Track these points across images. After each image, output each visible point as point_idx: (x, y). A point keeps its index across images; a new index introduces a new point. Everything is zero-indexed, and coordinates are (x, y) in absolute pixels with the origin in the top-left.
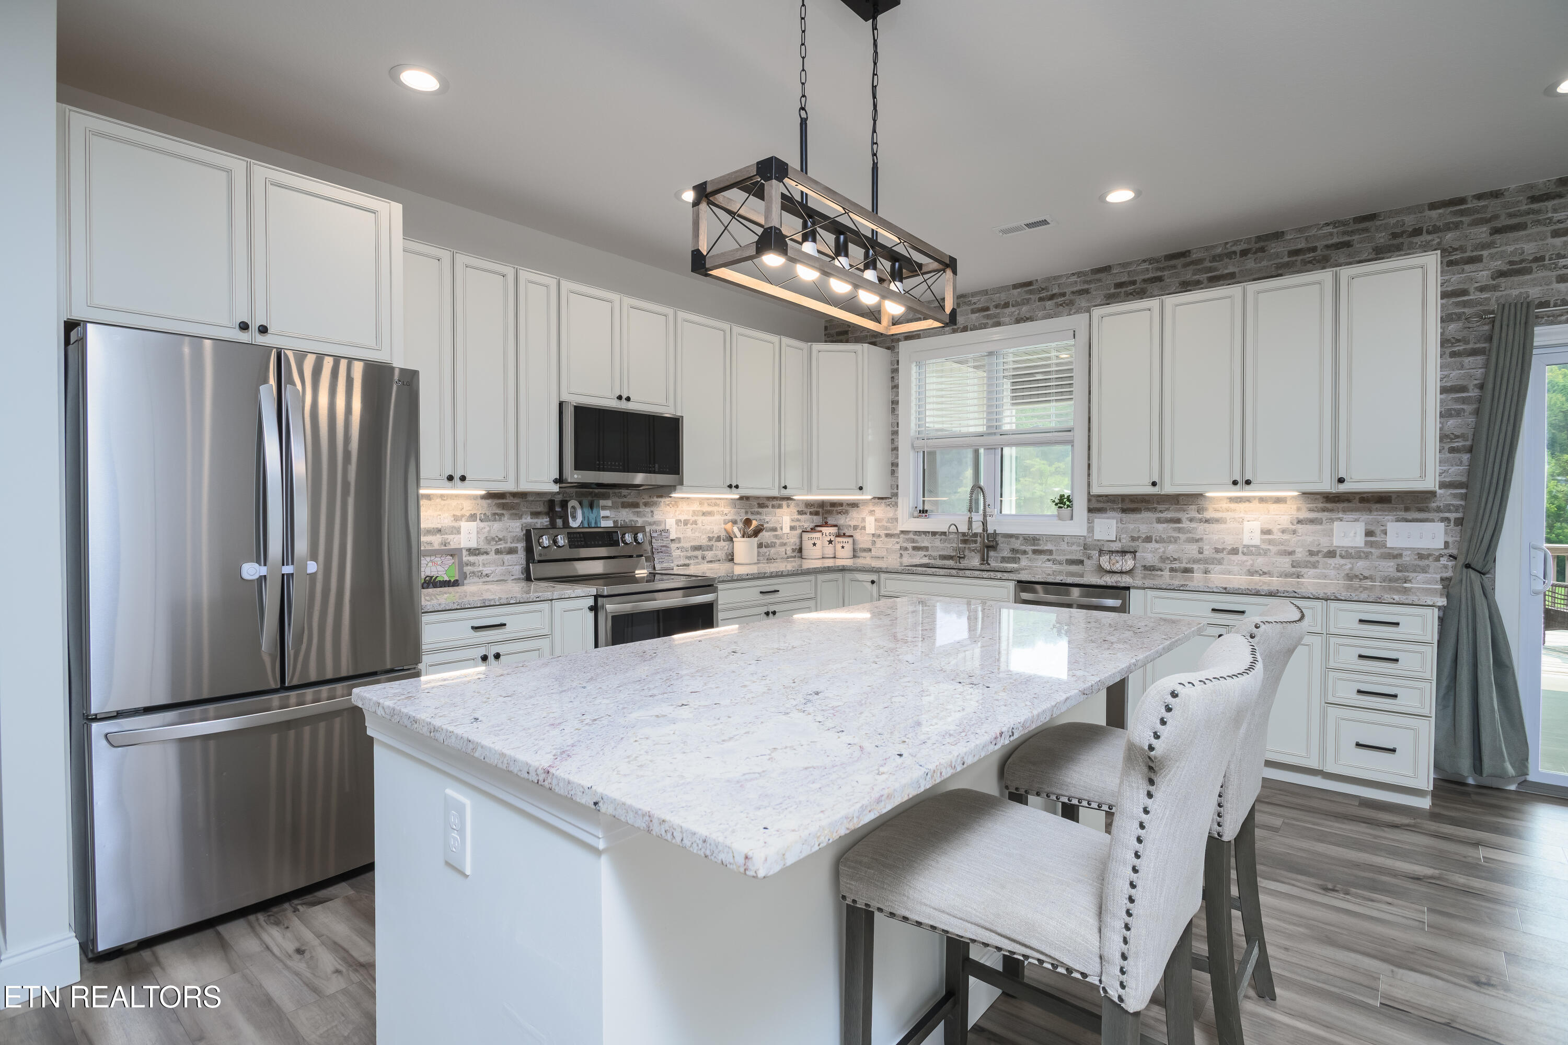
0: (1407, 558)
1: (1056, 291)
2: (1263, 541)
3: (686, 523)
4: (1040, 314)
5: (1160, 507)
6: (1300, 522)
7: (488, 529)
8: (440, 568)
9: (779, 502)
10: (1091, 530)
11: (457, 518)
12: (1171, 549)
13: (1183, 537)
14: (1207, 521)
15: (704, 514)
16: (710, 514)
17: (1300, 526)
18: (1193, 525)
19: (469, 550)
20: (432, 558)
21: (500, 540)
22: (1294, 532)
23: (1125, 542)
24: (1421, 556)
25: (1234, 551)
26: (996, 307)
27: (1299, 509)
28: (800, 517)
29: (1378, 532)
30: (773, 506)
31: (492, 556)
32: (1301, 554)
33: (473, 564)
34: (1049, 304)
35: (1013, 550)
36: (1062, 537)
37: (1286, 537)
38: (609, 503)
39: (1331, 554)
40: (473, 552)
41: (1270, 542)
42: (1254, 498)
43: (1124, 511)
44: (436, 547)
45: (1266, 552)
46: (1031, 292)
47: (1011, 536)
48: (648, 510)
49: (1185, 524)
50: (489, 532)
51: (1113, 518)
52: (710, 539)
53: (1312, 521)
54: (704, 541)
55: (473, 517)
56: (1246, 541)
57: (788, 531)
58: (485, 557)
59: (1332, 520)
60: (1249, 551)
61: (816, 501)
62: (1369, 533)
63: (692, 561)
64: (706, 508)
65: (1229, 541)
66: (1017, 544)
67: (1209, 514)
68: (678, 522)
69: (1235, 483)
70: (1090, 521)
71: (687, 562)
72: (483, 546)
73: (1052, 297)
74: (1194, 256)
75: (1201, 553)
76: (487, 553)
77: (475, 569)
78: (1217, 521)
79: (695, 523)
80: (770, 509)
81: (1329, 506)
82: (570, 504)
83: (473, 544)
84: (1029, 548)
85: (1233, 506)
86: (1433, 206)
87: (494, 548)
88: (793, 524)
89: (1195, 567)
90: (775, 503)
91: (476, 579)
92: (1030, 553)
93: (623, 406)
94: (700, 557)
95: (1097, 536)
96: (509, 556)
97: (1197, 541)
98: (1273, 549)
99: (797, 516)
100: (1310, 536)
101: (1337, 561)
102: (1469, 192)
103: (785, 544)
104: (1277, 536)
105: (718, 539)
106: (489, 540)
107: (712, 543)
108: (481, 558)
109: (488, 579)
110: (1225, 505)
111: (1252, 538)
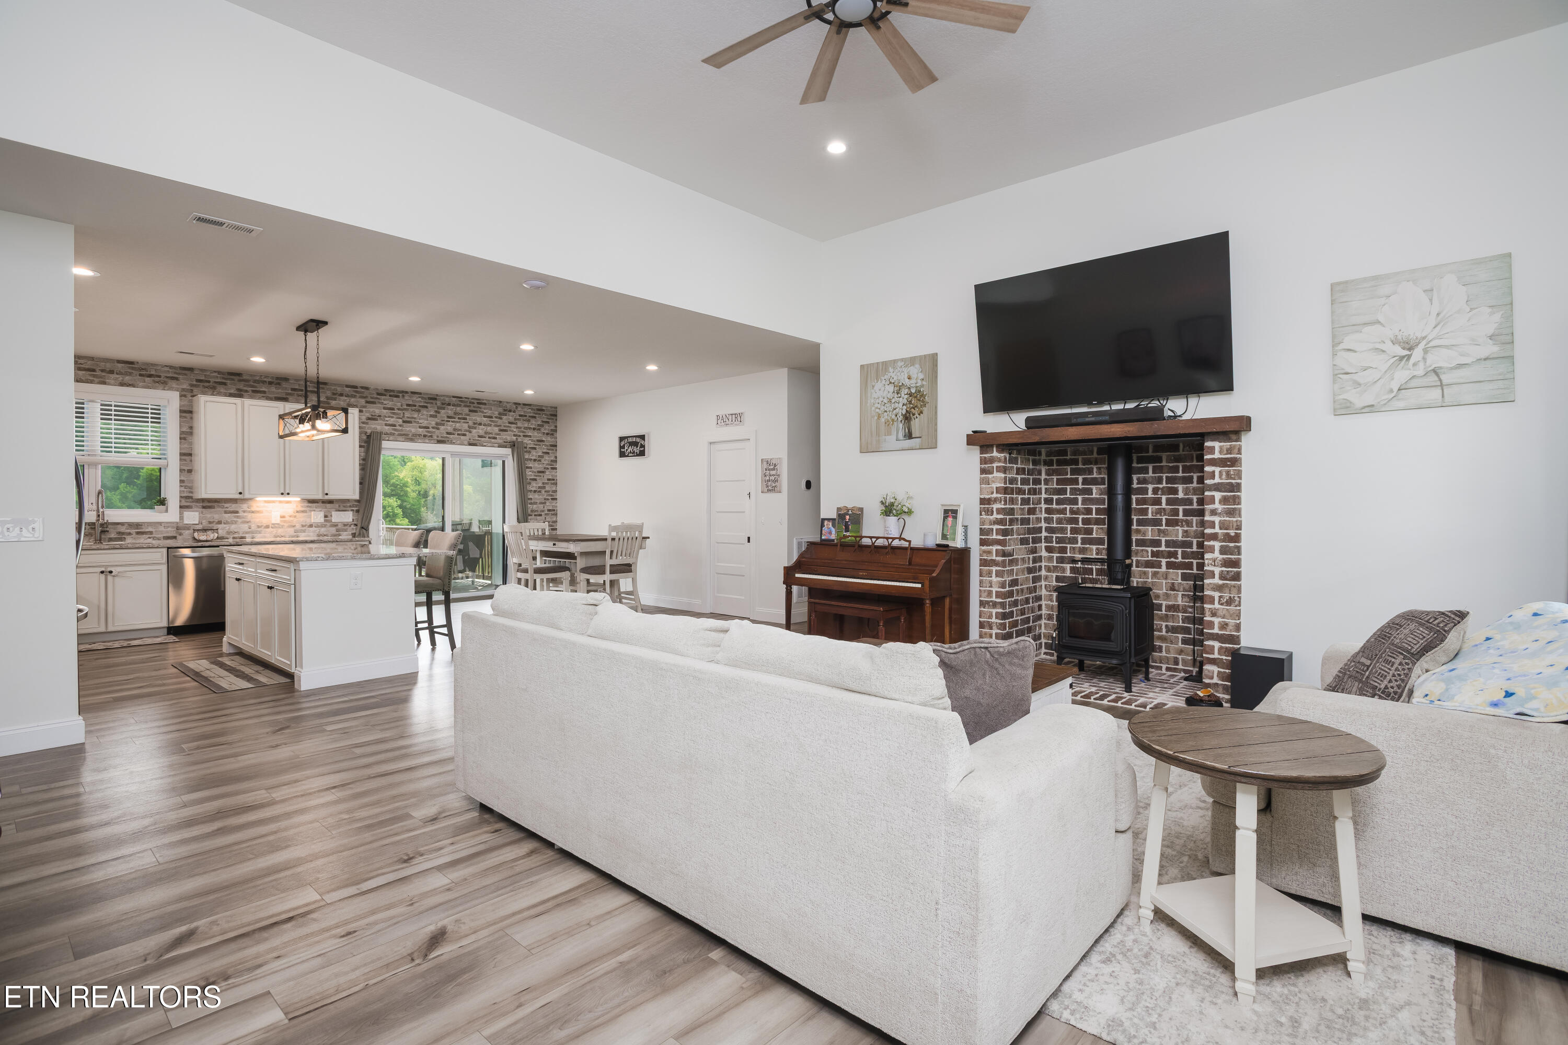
0: (340, 526)
1: (153, 372)
2: (281, 521)
4: (141, 384)
5: (226, 505)
6: (297, 512)
10: (181, 518)
12: (233, 527)
13: (240, 520)
14: (253, 512)
17: (297, 514)
18: (245, 514)
22: (295, 517)
23: (205, 524)
24: (345, 525)
25: (267, 527)
26: (102, 371)
27: (297, 506)
29: (329, 516)
32: (298, 527)
34: (147, 379)
35: (119, 533)
36: (160, 523)
37: (291, 519)
39: (311, 526)
41: (285, 522)
42: (276, 501)
43: (204, 507)
45: (283, 526)
46: (133, 368)
47: (118, 524)
49: (241, 514)
51: (197, 511)
53: (303, 512)
56: (273, 522)
59: (311, 511)
60: (275, 526)
62: (326, 516)
65: (265, 522)
66: (123, 529)
67: (253, 509)
69: (282, 494)
70: (181, 514)
73: (150, 376)
74: (244, 377)
75: (250, 528)
78: (258, 512)
81: (310, 505)
84: (133, 531)
85: (266, 504)
86: (347, 386)
89: (247, 535)
92: (134, 534)
95: (186, 522)
97: (248, 522)
98: (286, 525)
100: (302, 519)
101: (313, 529)
102: (359, 385)
104: (287, 519)
110: (262, 504)
111: (276, 519)
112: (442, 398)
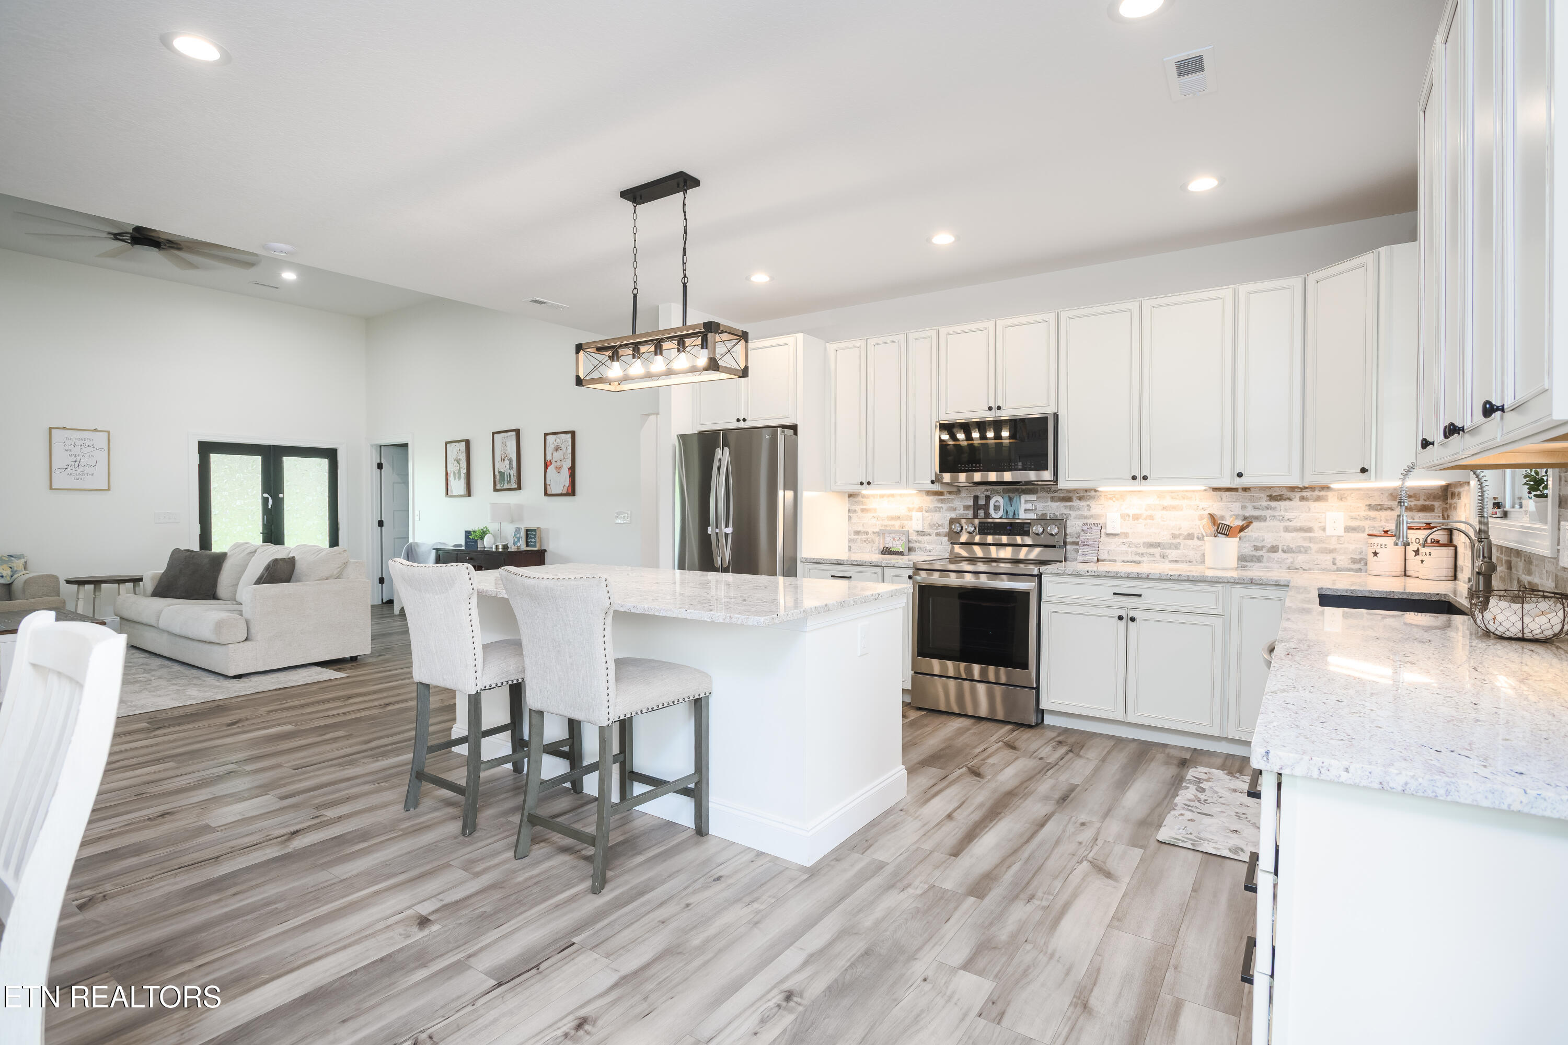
3: (1136, 517)
7: (931, 517)
8: (898, 543)
9: (1316, 493)
11: (910, 510)
15: (1164, 508)
16: (1174, 508)
19: (918, 531)
20: (894, 535)
21: (939, 526)
28: (1373, 514)
30: (1302, 499)
31: (934, 537)
33: (920, 542)
38: (1034, 497)
40: (918, 533)
44: (897, 528)
48: (1083, 503)
50: (931, 520)
52: (1174, 536)
54: (1165, 538)
55: (920, 509)
57: (1341, 532)
58: (928, 537)
61: (1423, 489)
63: (1145, 559)
64: (1168, 502)
68: (1124, 517)
71: (1137, 558)
72: (927, 529)
76: (930, 535)
77: (922, 546)
79: (1151, 517)
80: (1296, 503)
82: (992, 502)
83: (920, 528)
87: (935, 532)
88: (1354, 524)
90: (1305, 494)
91: (922, 553)
94: (1158, 555)
96: (945, 538)
99: (1364, 512)
103: (1332, 551)
105: (1190, 537)
106: (931, 526)
107: (1178, 541)
108: (926, 538)
109: (929, 553)
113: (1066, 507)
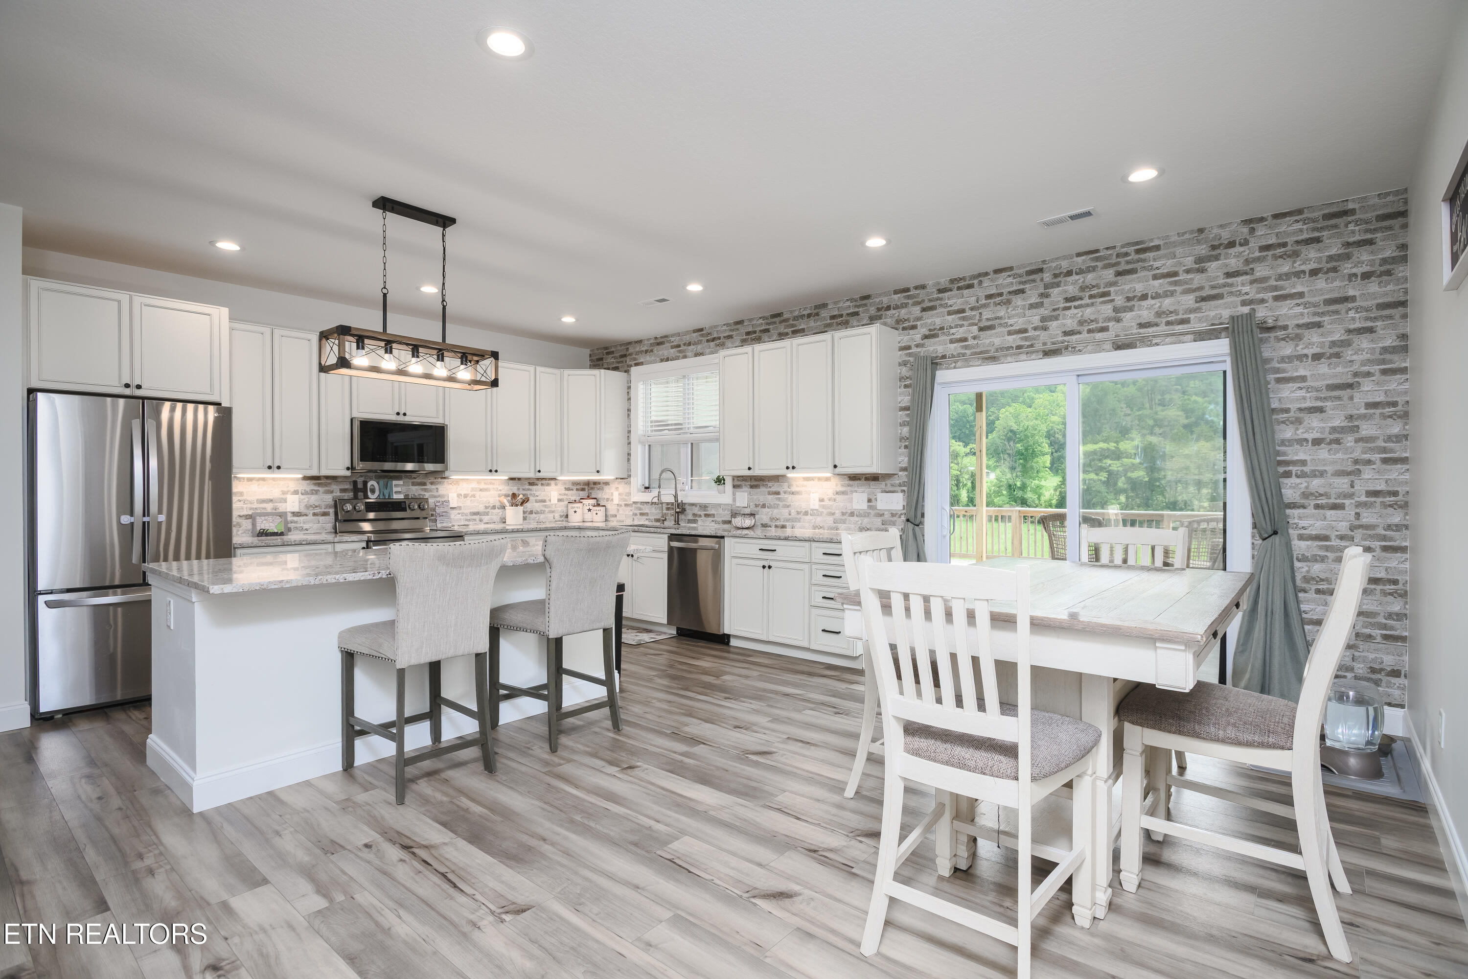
0: (887, 516)
1: (715, 335)
2: (820, 506)
3: (466, 496)
4: (708, 351)
5: (770, 484)
6: (837, 493)
7: (307, 499)
8: (271, 524)
9: (547, 482)
10: (734, 500)
11: (284, 493)
12: (775, 512)
13: (781, 504)
14: (793, 493)
15: (481, 490)
16: (486, 490)
17: (837, 496)
18: (786, 496)
19: (293, 513)
20: (266, 517)
21: (316, 507)
22: (835, 500)
23: (752, 508)
24: (893, 515)
25: (806, 513)
26: (684, 345)
27: (837, 485)
28: (567, 492)
29: (873, 500)
30: (542, 484)
31: (311, 517)
32: (838, 515)
33: (296, 522)
34: (712, 344)
35: (694, 515)
36: (719, 505)
37: (831, 503)
38: (401, 482)
39: (852, 514)
40: (294, 514)
41: (823, 507)
42: (815, 478)
43: (752, 487)
44: (269, 510)
45: (821, 514)
46: (702, 335)
47: (693, 505)
48: (433, 487)
49: (782, 496)
50: (308, 501)
51: (746, 492)
52: (486, 507)
53: (843, 493)
54: (481, 508)
55: (296, 492)
56: (812, 507)
57: (556, 502)
58: (305, 517)
59: (852, 492)
60: (815, 513)
61: (582, 480)
62: (869, 501)
63: (471, 523)
64: (483, 486)
65: (804, 507)
66: (696, 510)
67: (794, 489)
68: (459, 496)
70: (734, 494)
71: (467, 523)
72: (303, 510)
73: (713, 340)
74: (785, 316)
75: (790, 515)
76: (306, 515)
77: (298, 525)
78: (798, 493)
79: (474, 496)
80: (539, 487)
81: (851, 482)
82: (369, 485)
83: (296, 509)
84: (702, 513)
85: (805, 483)
86: (895, 292)
87: (312, 512)
88: (561, 497)
89: (787, 524)
90: (544, 482)
91: (298, 532)
93: (401, 419)
94: (478, 520)
95: (738, 504)
96: (323, 518)
97: (788, 506)
98: (825, 511)
99: (564, 492)
100: (841, 503)
101: (855, 518)
102: (911, 286)
103: (553, 512)
104: (827, 503)
105: (494, 507)
106: (308, 507)
107: (488, 510)
108: (302, 518)
109: (307, 532)
110: (802, 482)
111: (815, 504)
112: (1054, 265)
113: (422, 489)
